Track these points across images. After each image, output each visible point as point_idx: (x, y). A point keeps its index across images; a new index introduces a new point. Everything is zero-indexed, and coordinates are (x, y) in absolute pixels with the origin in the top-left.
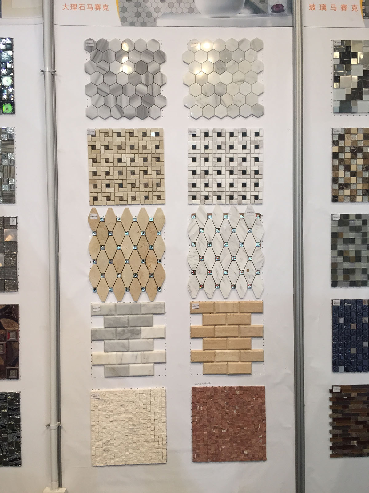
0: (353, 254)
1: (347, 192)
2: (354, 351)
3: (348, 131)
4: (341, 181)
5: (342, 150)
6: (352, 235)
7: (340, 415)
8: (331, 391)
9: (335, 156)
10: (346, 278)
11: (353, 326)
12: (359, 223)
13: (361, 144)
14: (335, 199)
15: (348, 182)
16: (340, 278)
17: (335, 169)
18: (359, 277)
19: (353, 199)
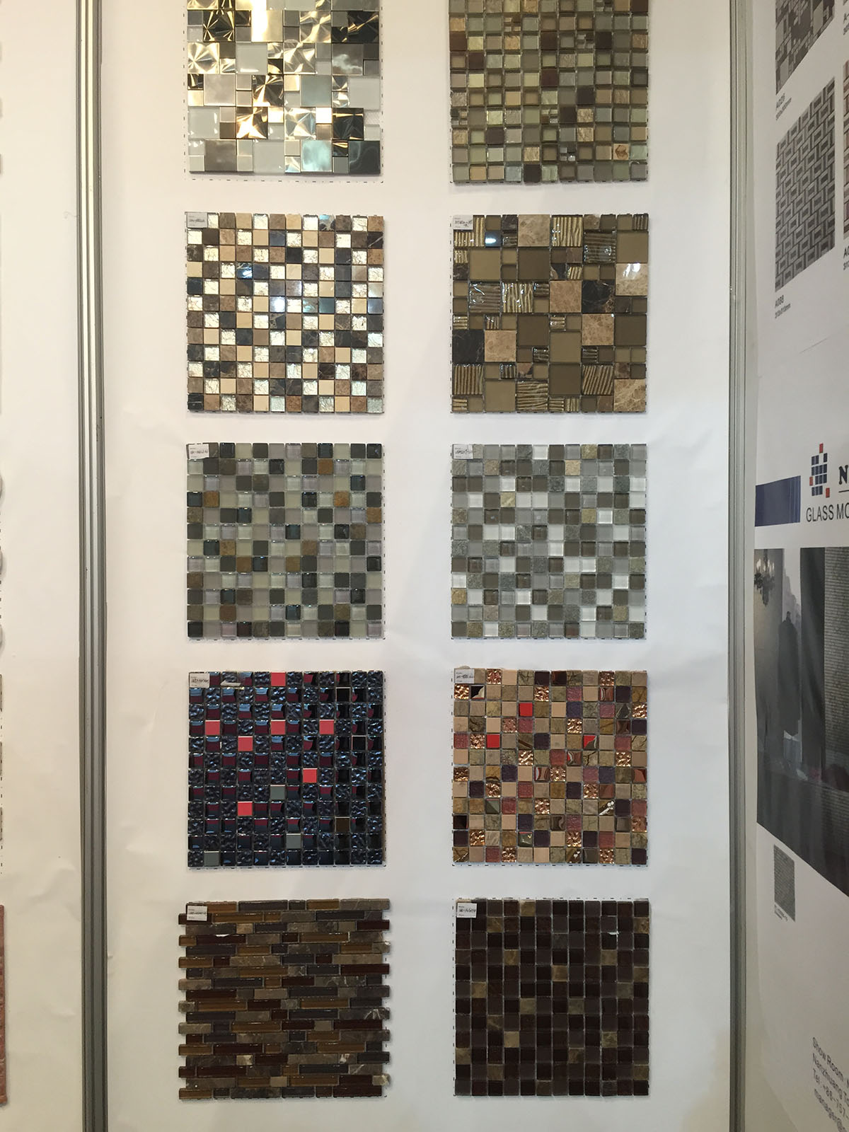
0: (245, 551)
1: (229, 385)
2: (245, 808)
3: (228, 221)
4: (212, 355)
5: (212, 271)
6: (244, 500)
7: (205, 984)
8: (182, 919)
9: (194, 287)
10: (227, 614)
11: (246, 742)
12: (261, 467)
13: (262, 256)
14: (197, 402)
15: (231, 358)
16: (212, 614)
17: (195, 321)
18: (261, 612)
19: (245, 403)
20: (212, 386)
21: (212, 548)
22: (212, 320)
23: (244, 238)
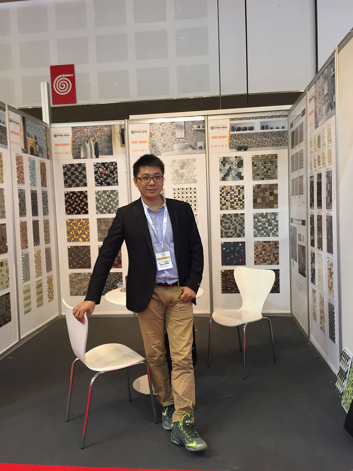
0: (228, 227)
1: (225, 207)
2: (228, 258)
3: (225, 187)
4: (223, 203)
5: (223, 193)
6: (227, 221)
7: (224, 280)
8: (221, 272)
9: (221, 195)
10: (225, 235)
11: (228, 251)
12: (229, 217)
13: (229, 191)
14: (221, 209)
15: (225, 203)
16: (224, 235)
17: (221, 199)
18: (230, 234)
19: (227, 209)
20: (223, 207)
21: (223, 227)
22: (223, 199)
23: (227, 189)
